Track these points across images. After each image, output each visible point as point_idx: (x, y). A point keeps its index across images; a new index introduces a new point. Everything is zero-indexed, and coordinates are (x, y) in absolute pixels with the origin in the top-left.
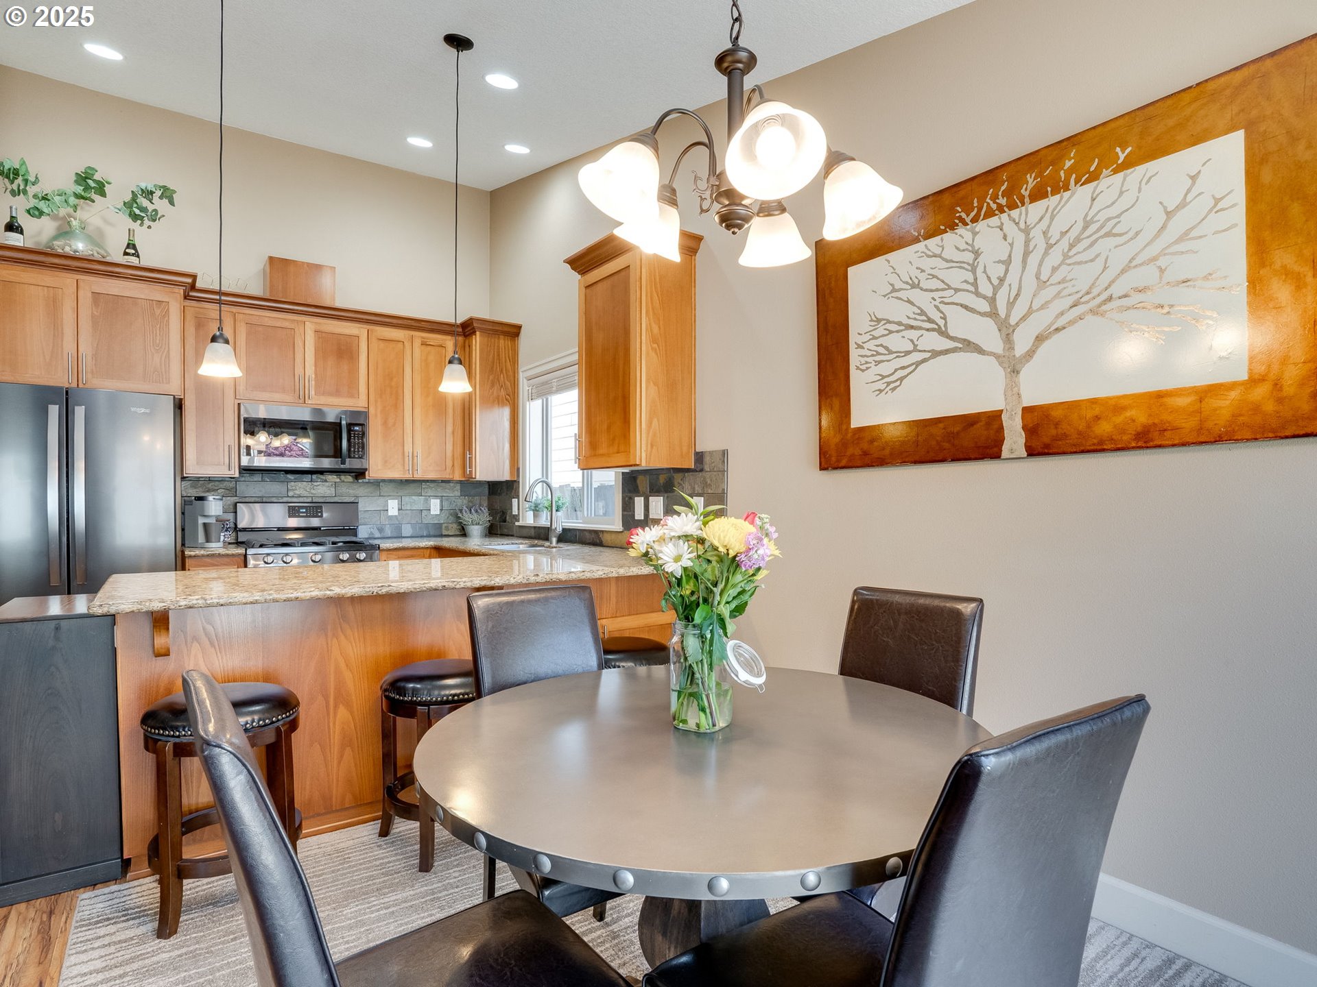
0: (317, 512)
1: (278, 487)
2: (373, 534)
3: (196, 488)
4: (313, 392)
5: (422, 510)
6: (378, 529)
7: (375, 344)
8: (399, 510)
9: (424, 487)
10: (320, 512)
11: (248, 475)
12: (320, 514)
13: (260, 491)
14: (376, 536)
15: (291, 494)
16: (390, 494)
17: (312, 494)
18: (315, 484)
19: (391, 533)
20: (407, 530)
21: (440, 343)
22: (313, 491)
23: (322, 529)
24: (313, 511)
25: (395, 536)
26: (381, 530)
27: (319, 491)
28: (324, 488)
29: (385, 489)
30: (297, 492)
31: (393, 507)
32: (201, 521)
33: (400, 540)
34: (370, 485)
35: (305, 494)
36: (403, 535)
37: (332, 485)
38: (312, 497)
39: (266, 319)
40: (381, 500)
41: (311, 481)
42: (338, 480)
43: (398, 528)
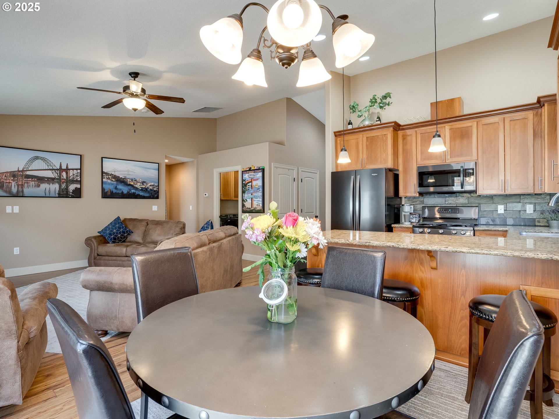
0: (456, 211)
1: (441, 200)
2: (488, 222)
3: (409, 201)
4: (449, 157)
5: (520, 211)
6: (492, 220)
7: (481, 128)
8: (504, 210)
9: (522, 198)
10: (457, 211)
11: (429, 195)
12: (457, 212)
13: (433, 202)
14: (491, 224)
15: (447, 203)
16: (499, 202)
17: (456, 203)
18: (458, 198)
19: (500, 222)
20: (510, 221)
21: (524, 116)
22: (457, 202)
23: (460, 219)
24: (454, 211)
25: (502, 224)
26: (493, 221)
27: (460, 201)
28: (463, 200)
29: (496, 200)
30: (450, 202)
31: (501, 209)
32: (403, 214)
33: (505, 226)
34: (487, 198)
35: (453, 202)
36: (507, 224)
37: (466, 198)
38: (457, 204)
39: (428, 130)
40: (494, 205)
41: (456, 197)
42: (470, 196)
43: (505, 220)
